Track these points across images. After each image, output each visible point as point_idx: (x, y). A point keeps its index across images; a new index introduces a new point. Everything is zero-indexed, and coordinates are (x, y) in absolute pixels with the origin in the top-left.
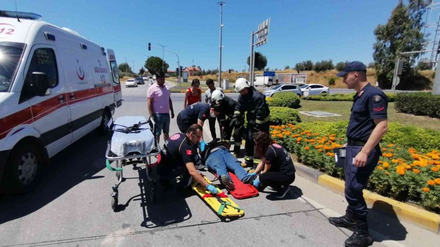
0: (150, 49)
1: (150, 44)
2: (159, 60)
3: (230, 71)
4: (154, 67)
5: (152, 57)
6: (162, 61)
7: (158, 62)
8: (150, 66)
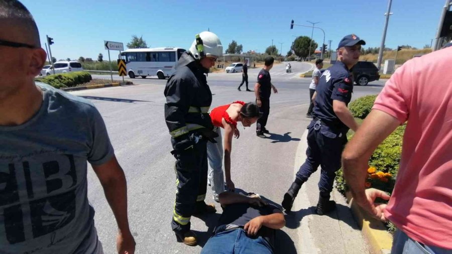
0: (292, 27)
1: (293, 22)
2: (307, 40)
3: (399, 48)
4: (301, 48)
5: (301, 37)
6: (310, 40)
7: (306, 42)
8: (296, 48)
